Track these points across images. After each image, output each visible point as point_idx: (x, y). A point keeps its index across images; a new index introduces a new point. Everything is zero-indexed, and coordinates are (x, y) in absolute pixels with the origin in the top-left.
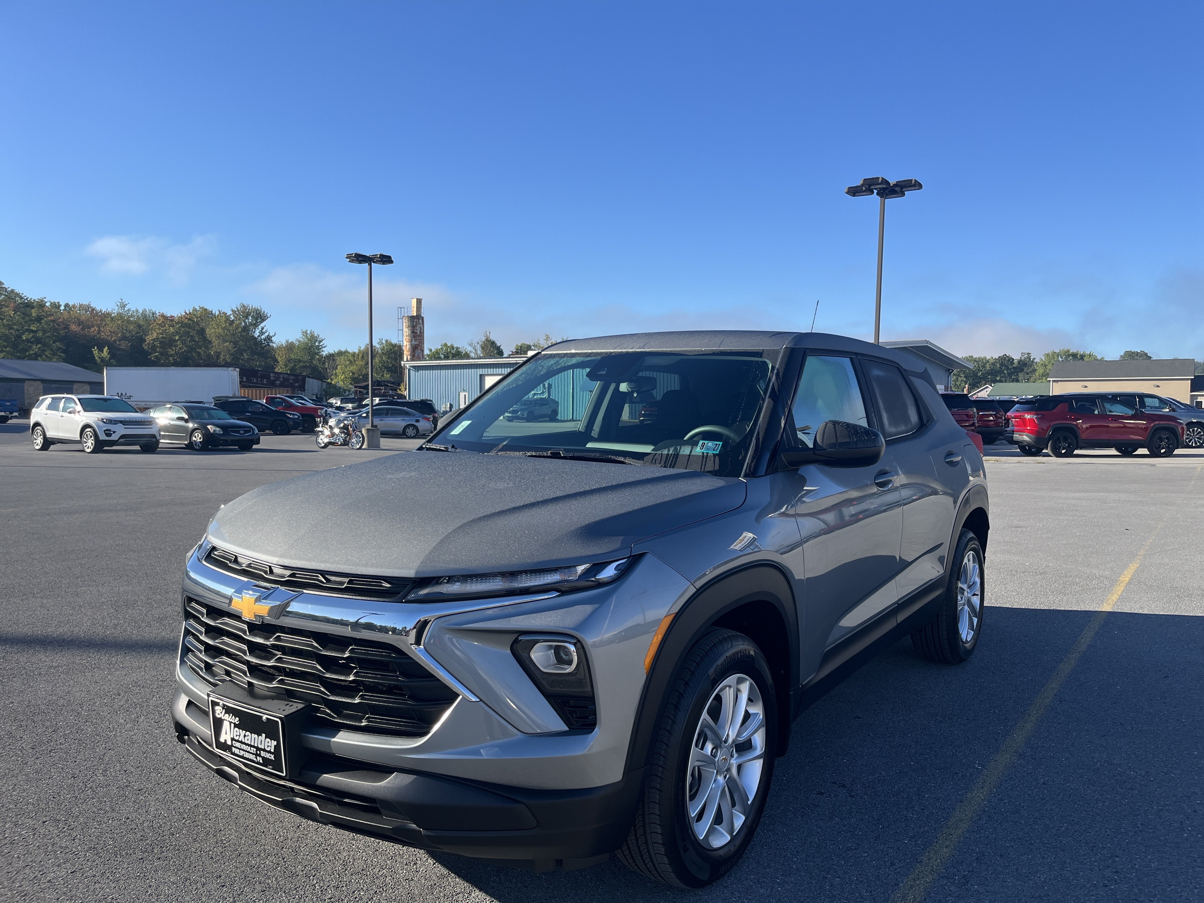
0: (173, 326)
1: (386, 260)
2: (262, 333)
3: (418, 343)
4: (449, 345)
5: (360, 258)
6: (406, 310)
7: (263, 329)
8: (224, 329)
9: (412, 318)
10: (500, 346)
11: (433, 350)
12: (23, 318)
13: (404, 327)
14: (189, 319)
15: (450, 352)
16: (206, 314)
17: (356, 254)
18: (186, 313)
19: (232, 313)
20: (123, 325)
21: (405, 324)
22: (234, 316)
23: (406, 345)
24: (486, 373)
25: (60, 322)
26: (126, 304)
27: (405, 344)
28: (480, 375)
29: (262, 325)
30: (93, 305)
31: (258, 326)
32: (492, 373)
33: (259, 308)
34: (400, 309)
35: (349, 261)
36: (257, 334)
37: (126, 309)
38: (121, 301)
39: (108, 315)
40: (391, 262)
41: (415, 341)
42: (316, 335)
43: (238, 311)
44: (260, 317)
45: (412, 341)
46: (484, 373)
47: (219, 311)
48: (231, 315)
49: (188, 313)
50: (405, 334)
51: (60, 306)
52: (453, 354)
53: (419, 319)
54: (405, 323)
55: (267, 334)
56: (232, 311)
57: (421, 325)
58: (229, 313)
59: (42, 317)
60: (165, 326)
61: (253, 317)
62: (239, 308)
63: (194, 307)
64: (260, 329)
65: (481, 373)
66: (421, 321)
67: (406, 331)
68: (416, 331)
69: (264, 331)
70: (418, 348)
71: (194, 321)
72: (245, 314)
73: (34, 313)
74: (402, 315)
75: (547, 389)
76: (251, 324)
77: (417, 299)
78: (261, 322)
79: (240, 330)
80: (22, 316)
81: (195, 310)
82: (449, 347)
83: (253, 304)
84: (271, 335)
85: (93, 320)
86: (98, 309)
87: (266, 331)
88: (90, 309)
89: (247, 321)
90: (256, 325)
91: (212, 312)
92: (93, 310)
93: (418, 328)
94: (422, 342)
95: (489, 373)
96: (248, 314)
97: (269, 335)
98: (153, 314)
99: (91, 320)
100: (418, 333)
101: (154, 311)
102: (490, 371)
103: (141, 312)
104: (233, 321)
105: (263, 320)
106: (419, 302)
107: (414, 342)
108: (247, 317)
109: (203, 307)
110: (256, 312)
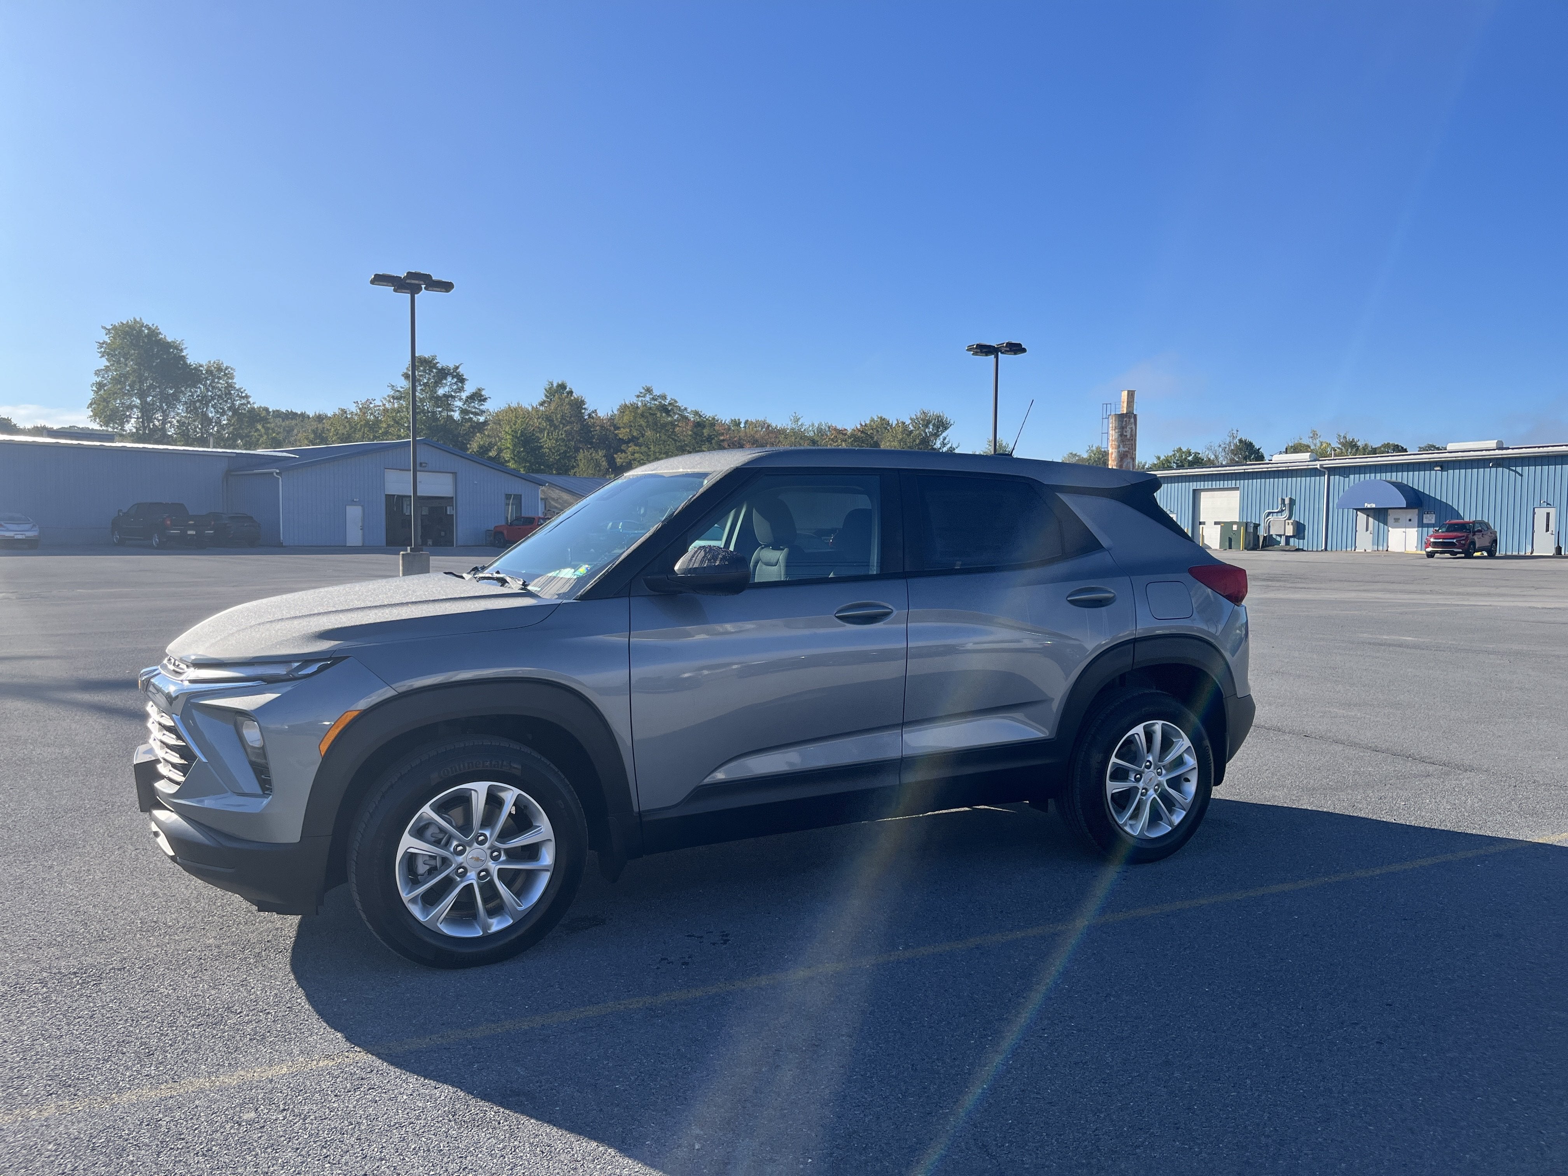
0: (845, 441)
1: (1016, 348)
2: (944, 445)
3: (1127, 449)
4: (1184, 450)
5: (984, 350)
6: (1113, 406)
7: (945, 439)
8: (900, 441)
9: (1121, 417)
10: (1259, 449)
11: (1162, 458)
12: (695, 439)
13: (1110, 429)
14: (862, 432)
15: (1186, 459)
16: (884, 424)
17: (977, 345)
18: (861, 425)
19: (910, 421)
20: (795, 442)
21: (1111, 425)
22: (913, 425)
23: (1112, 454)
24: (1202, 488)
25: (736, 441)
26: (799, 418)
27: (1110, 452)
28: (1194, 491)
29: (944, 434)
30: (769, 421)
31: (939, 436)
32: (1210, 487)
33: (941, 415)
34: (1105, 406)
35: (973, 354)
36: (938, 445)
37: (799, 424)
38: (794, 415)
39: (782, 432)
40: (1024, 350)
41: (1124, 447)
42: (1004, 444)
43: (917, 419)
44: (942, 425)
45: (1119, 446)
46: (1198, 488)
47: (897, 420)
48: (909, 424)
49: (864, 424)
50: (1111, 438)
51: (740, 423)
52: (1189, 462)
53: (1130, 418)
54: (1112, 423)
55: (949, 446)
56: (911, 419)
57: (1133, 426)
58: (908, 422)
59: (713, 436)
60: (837, 441)
61: (934, 425)
62: (919, 414)
63: (871, 417)
64: (942, 440)
65: (1195, 488)
66: (1132, 420)
67: (1113, 434)
68: (1125, 434)
69: (946, 442)
70: (1127, 456)
71: (867, 434)
72: (925, 423)
73: (706, 432)
74: (1108, 413)
75: (1287, 507)
76: (932, 434)
77: (1128, 391)
78: (943, 432)
79: (918, 441)
80: (694, 436)
81: (873, 420)
82: (1184, 452)
83: (934, 410)
84: (954, 446)
85: (767, 437)
86: (774, 425)
87: (949, 442)
88: (766, 425)
89: (927, 430)
90: (936, 435)
91: (888, 422)
92: (769, 426)
93: (1128, 429)
94: (1133, 447)
95: (1206, 487)
96: (929, 422)
97: (951, 447)
98: (829, 427)
99: (765, 438)
100: (1128, 437)
101: (830, 424)
102: (1208, 485)
103: (817, 426)
104: (911, 432)
105: (946, 429)
106: (1131, 394)
107: (1122, 449)
108: (927, 426)
109: (881, 417)
110: (938, 419)
